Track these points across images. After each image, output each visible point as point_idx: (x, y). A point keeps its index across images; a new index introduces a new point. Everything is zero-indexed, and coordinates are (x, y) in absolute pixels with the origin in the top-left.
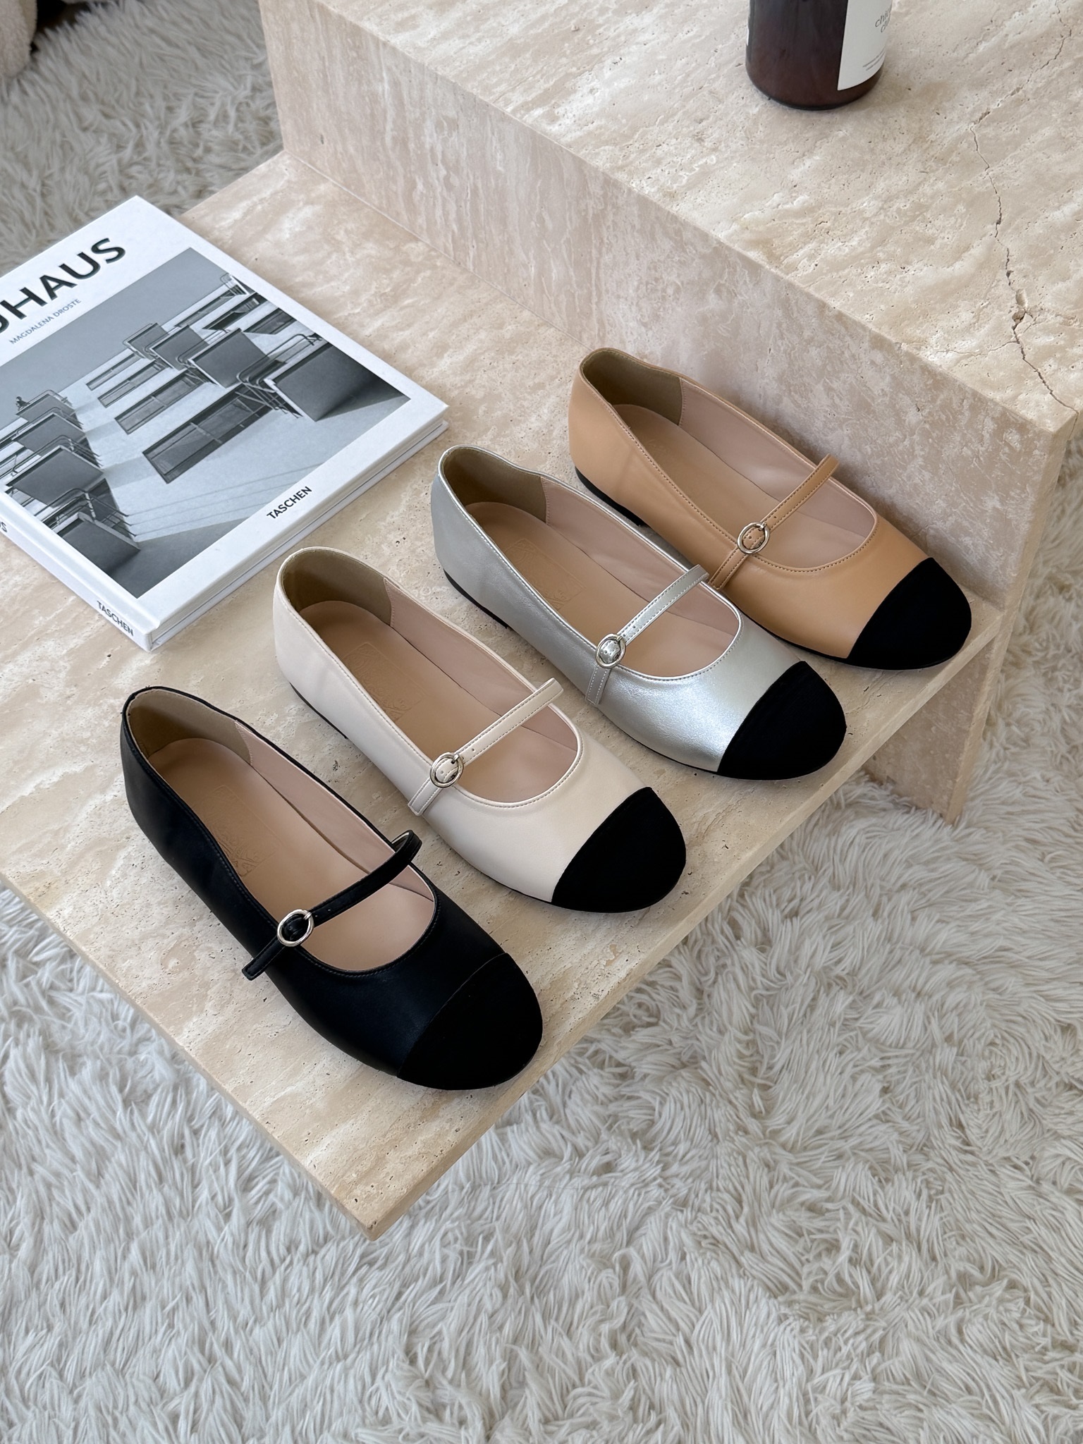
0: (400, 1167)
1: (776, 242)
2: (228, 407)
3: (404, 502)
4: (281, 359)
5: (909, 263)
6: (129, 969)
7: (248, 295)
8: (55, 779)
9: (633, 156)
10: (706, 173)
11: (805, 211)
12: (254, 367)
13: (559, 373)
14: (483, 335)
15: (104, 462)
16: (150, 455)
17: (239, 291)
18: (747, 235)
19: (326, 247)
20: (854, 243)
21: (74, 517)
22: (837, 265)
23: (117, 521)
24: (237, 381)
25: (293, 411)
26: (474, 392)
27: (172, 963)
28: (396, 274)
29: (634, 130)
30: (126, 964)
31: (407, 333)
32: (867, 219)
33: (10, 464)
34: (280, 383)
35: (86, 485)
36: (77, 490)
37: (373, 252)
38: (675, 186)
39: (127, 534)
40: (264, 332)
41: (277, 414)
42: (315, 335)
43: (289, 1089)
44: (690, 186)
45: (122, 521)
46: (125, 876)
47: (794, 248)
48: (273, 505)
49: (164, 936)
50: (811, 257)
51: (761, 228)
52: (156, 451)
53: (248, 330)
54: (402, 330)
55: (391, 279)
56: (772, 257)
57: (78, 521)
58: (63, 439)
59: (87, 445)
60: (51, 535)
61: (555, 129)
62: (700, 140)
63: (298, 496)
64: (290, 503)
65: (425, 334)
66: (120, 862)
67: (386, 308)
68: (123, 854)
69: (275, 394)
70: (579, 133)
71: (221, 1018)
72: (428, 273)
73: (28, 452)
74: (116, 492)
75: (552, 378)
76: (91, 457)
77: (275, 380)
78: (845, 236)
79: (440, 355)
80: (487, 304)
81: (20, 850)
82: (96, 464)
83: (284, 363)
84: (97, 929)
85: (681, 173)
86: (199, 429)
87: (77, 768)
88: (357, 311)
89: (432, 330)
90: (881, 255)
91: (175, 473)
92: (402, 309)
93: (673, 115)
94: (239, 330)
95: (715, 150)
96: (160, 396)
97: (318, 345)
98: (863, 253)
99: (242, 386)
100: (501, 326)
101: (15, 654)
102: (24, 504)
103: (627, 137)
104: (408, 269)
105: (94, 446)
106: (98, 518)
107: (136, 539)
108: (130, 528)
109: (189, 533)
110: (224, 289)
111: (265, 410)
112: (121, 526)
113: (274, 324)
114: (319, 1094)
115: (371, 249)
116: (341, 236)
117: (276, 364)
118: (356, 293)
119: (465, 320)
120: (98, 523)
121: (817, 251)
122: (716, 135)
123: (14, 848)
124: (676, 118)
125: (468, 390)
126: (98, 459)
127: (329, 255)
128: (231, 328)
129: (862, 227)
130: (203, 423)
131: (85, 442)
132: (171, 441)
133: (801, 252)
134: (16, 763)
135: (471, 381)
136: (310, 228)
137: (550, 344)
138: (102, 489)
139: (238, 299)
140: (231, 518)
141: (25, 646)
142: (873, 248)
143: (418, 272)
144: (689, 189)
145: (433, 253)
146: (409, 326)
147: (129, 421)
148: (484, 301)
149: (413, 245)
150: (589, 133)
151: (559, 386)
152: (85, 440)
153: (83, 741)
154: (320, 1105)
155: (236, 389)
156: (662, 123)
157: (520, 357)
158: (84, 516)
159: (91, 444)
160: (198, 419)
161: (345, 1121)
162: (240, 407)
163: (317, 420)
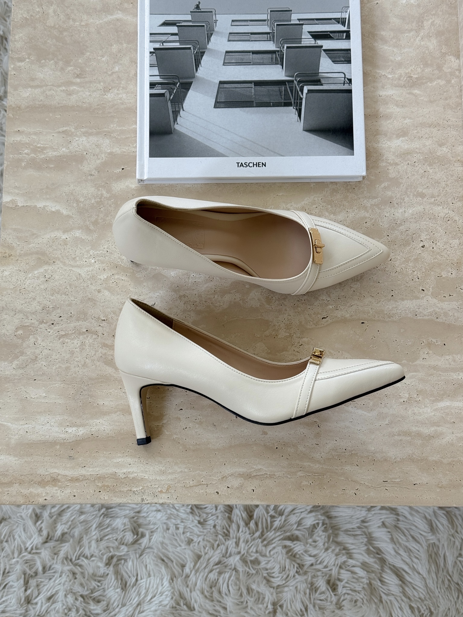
2: (276, 88)
4: (323, 81)
7: (345, 29)
12: (308, 75)
16: (222, 86)
17: (343, 24)
21: (163, 91)
23: (177, 109)
24: (292, 76)
25: (300, 115)
26: (391, 171)
27: (20, 332)
33: (164, 38)
34: (310, 94)
35: (182, 78)
36: (177, 77)
39: (175, 120)
42: (350, 80)
45: (179, 112)
48: (242, 160)
52: (226, 86)
53: (325, 50)
58: (195, 43)
59: (202, 56)
60: (147, 91)
63: (258, 165)
64: (251, 165)
69: (301, 99)
76: (198, 63)
77: (308, 90)
82: (197, 70)
83: (322, 85)
86: (252, 88)
91: (222, 105)
94: (322, 46)
96: (255, 55)
97: (346, 87)
106: (172, 101)
107: (177, 127)
108: (179, 118)
112: (176, 113)
113: (339, 57)
126: (200, 69)
128: (320, 42)
130: (259, 88)
132: (236, 85)
138: (186, 86)
139: (340, 27)
140: (221, 151)
143: (439, 78)
145: (457, 73)
147: (230, 58)
151: (431, 203)
152: (204, 53)
153: (78, 201)
154: (13, 441)
155: (289, 81)
158: (167, 95)
159: (204, 57)
160: (258, 83)
162: (281, 92)
163: (304, 130)
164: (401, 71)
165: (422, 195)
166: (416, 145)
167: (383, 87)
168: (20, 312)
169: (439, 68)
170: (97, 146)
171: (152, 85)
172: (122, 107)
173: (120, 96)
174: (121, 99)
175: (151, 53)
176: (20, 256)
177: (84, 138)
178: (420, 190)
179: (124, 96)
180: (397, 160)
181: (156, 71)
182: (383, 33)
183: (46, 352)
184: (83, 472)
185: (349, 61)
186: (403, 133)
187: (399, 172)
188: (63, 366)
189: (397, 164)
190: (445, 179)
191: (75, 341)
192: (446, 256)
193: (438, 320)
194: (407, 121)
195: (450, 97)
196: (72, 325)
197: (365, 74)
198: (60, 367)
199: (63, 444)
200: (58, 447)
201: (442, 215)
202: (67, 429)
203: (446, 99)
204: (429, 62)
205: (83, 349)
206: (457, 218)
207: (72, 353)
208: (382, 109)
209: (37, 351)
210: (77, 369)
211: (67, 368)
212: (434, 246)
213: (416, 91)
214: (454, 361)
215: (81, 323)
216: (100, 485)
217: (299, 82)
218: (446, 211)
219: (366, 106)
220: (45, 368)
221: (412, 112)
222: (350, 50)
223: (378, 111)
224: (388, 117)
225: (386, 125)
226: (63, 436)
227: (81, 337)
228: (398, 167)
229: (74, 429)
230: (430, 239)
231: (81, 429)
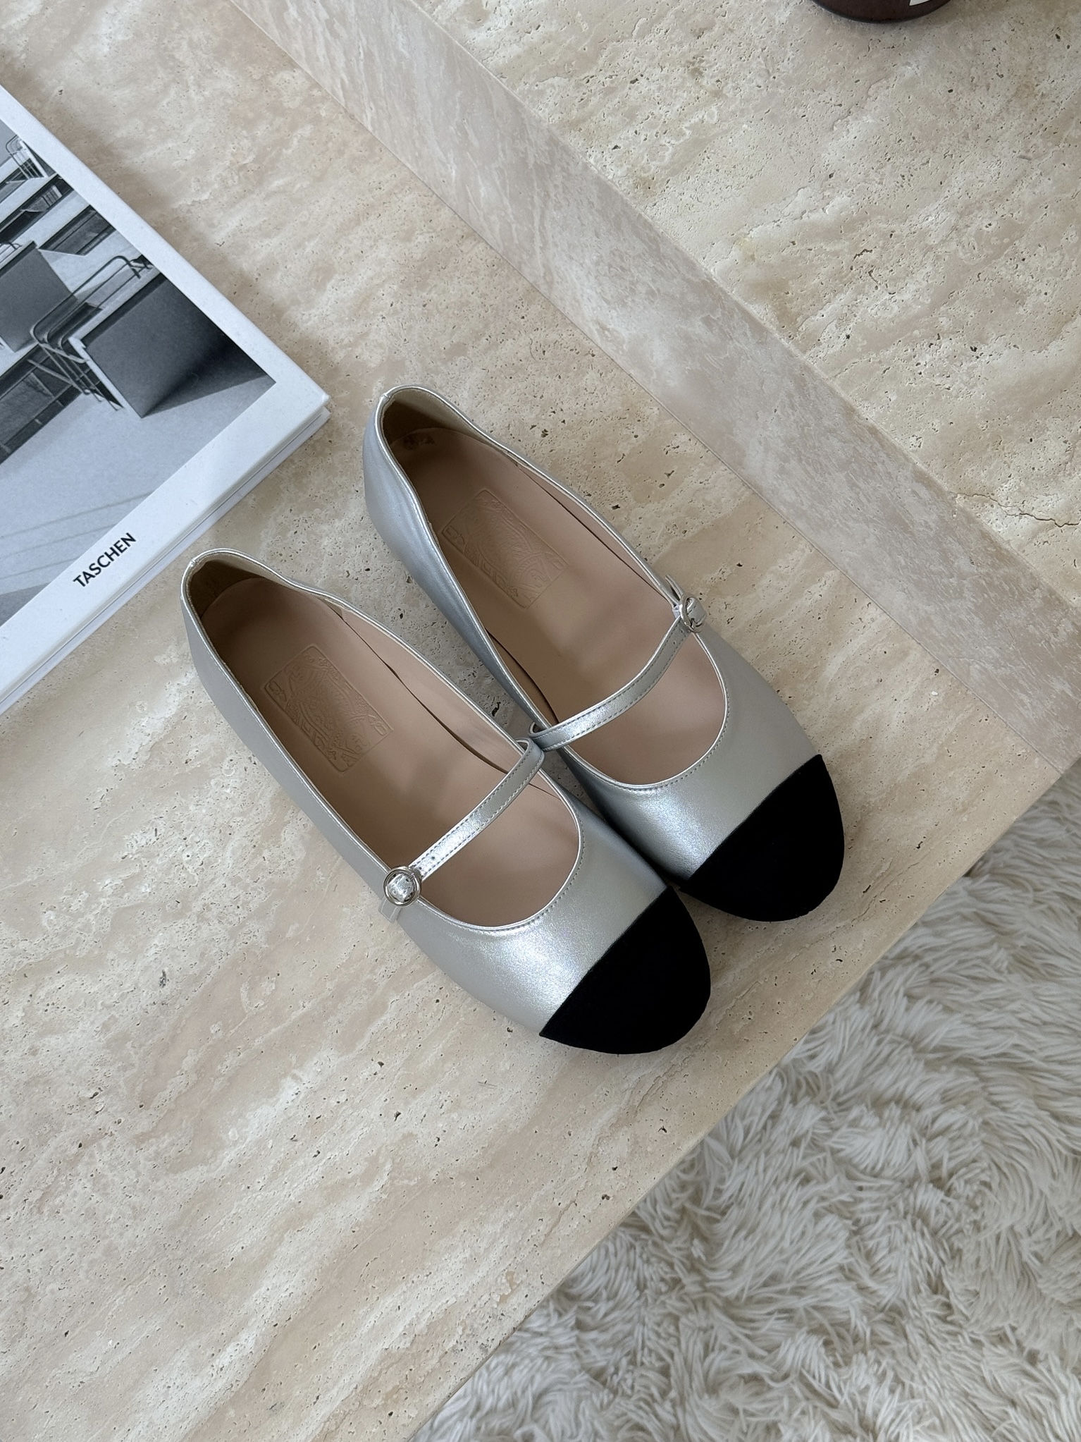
1: (793, 286)
4: (94, 302)
5: (983, 341)
7: (46, 178)
9: (594, 100)
10: (700, 143)
11: (844, 228)
12: (54, 316)
13: (486, 326)
14: (382, 251)
17: (34, 172)
18: (752, 272)
19: (161, 73)
20: (907, 296)
22: (879, 340)
24: (30, 341)
25: (110, 397)
26: (366, 356)
28: (261, 130)
29: (599, 45)
31: (275, 241)
32: (930, 248)
34: (93, 345)
37: (229, 87)
38: (653, 164)
40: (68, 250)
41: (87, 401)
42: (142, 259)
44: (677, 168)
47: (818, 300)
48: (80, 566)
50: (842, 320)
51: (773, 259)
53: (45, 246)
54: (268, 236)
55: (254, 138)
56: (787, 319)
61: (479, 37)
62: (697, 73)
63: (117, 550)
64: (105, 560)
65: (300, 245)
67: (246, 193)
69: (84, 366)
70: (516, 49)
72: (307, 130)
75: (478, 336)
77: (83, 340)
78: (895, 279)
79: (320, 286)
80: (390, 194)
83: (98, 310)
85: (664, 140)
88: (205, 196)
89: (311, 237)
90: (944, 322)
92: (268, 196)
93: (661, 17)
94: (33, 244)
95: (717, 94)
97: (146, 277)
98: (917, 317)
99: (38, 349)
100: (408, 238)
103: (588, 60)
104: (279, 121)
110: (11, 167)
111: (68, 397)
113: (83, 236)
115: (226, 80)
116: (183, 54)
117: (86, 311)
118: (203, 163)
119: (358, 223)
121: (852, 307)
122: (721, 65)
124: (664, 24)
125: (358, 351)
127: (166, 87)
128: (22, 240)
129: (923, 265)
133: (829, 309)
135: (364, 335)
136: (138, 35)
137: (477, 272)
139: (32, 186)
140: (25, 584)
142: (934, 307)
143: (293, 127)
144: (674, 173)
145: (316, 92)
146: (278, 228)
148: (386, 188)
149: (286, 75)
150: (532, 50)
151: (486, 351)
155: (31, 355)
156: (642, 35)
157: (433, 295)
162: (35, 386)
163: (143, 416)
164: (216, 171)
165: (459, 349)
166: (363, 274)
167: (212, 226)
169: (277, 109)
178: (447, 344)
180: (359, 328)
182: (120, 133)
183: (36, 1262)
184: (323, 1411)
185: (107, 229)
186: (322, 273)
187: (381, 346)
188: (98, 1254)
190: (471, 288)
191: (77, 1187)
192: (597, 415)
194: (310, 246)
195: (345, 144)
196: (41, 1162)
197: (161, 228)
198: (92, 1262)
199: (237, 1397)
200: (232, 1413)
201: (524, 352)
202: (218, 1363)
203: (341, 153)
204: (251, 115)
205: (105, 1186)
206: (554, 336)
207: (90, 1214)
208: (246, 264)
209: (19, 1276)
210: (129, 1234)
211: (109, 1251)
212: (561, 416)
213: (277, 183)
214: (782, 577)
215: (53, 1143)
216: (378, 1401)
217: (52, 340)
218: (524, 340)
219: (215, 281)
220: (65, 1293)
221: (304, 224)
222: (90, 208)
223: (241, 274)
224: (270, 268)
225: (278, 287)
226: (220, 1384)
227: (80, 1167)
228: (371, 337)
229: (230, 1349)
231: (243, 1336)
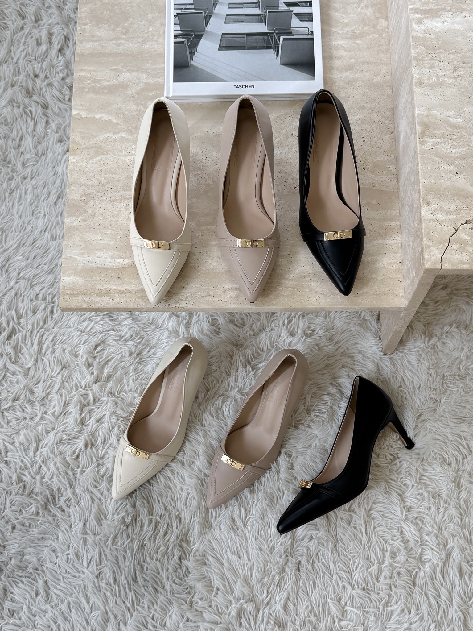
0: (80, 300)
2: (261, 37)
3: (280, 114)
4: (293, 33)
6: (73, 190)
8: (107, 119)
12: (283, 29)
13: (374, 108)
14: (367, 74)
15: (209, 28)
16: (224, 36)
20: (454, 151)
21: (183, 40)
23: (193, 51)
24: (273, 30)
25: (277, 55)
26: (342, 93)
27: (84, 198)
28: (366, 28)
29: (440, 48)
30: (74, 188)
31: (346, 53)
33: (184, 7)
34: (285, 41)
35: (196, 32)
36: (193, 31)
37: (368, 14)
39: (191, 58)
40: (298, 18)
41: (272, 52)
42: (312, 33)
43: (76, 257)
45: (194, 53)
46: (96, 163)
47: (433, 136)
48: (238, 84)
49: (89, 189)
50: (434, 144)
52: (226, 36)
53: (295, 14)
54: (345, 51)
55: (363, 29)
56: (423, 134)
57: (183, 42)
58: (205, 10)
59: (210, 18)
60: (172, 40)
61: (415, 27)
62: (455, 70)
63: (249, 87)
64: (244, 87)
65: (350, 58)
66: (98, 158)
67: (350, 38)
68: (102, 156)
69: (279, 44)
70: (421, 35)
71: (80, 224)
72: (376, 36)
73: (193, 7)
74: (202, 41)
75: (370, 109)
76: (207, 22)
77: (284, 39)
78: (455, 146)
79: (346, 70)
80: (381, 63)
81: (80, 132)
82: (206, 26)
83: (293, 35)
84: (76, 172)
86: (245, 38)
87: (115, 121)
88: (340, 32)
90: (456, 163)
91: (224, 48)
92: (354, 43)
93: (459, 53)
94: (292, 11)
95: (455, 78)
96: (246, 17)
97: (310, 36)
98: (451, 157)
99: (273, 33)
100: (376, 76)
101: (133, 71)
102: (175, 24)
103: (434, 49)
104: (372, 29)
105: (212, 20)
106: (189, 46)
107: (192, 63)
108: (194, 57)
109: (208, 73)
111: (269, 48)
112: (192, 54)
113: (305, 18)
114: (82, 265)
115: (369, 12)
117: (290, 33)
118: (347, 25)
119: (368, 64)
120: (187, 48)
121: (439, 143)
123: (80, 130)
126: (209, 26)
127: (355, 3)
128: (291, 9)
129: (464, 148)
130: (249, 38)
131: (210, 16)
132: (234, 36)
134: (103, 105)
137: (384, 95)
138: (199, 37)
140: (224, 78)
141: (137, 71)
143: (374, 33)
145: (386, 30)
146: (349, 51)
147: (230, 19)
148: (382, 61)
149: (383, 21)
151: (369, 113)
152: (211, 16)
153: (124, 114)
154: (79, 268)
155: (270, 33)
157: (369, 92)
158: (186, 42)
159: (211, 18)
160: (248, 35)
161: (80, 277)
162: (264, 40)
163: (280, 64)
164: (348, 29)
165: (363, 108)
166: (358, 76)
167: (335, 39)
168: (84, 185)
169: (374, 26)
170: (138, 78)
171: (176, 36)
172: (155, 53)
173: (153, 46)
174: (153, 48)
175: (175, 16)
176: (84, 149)
177: (128, 74)
178: (362, 105)
179: (156, 46)
180: (346, 86)
181: (178, 28)
183: (102, 211)
184: (128, 287)
185: (311, 20)
186: (349, 68)
187: (347, 93)
188: (114, 220)
189: (345, 88)
190: (379, 97)
191: (122, 204)
192: (380, 147)
193: (374, 188)
194: (353, 60)
195: (382, 45)
196: (120, 193)
197: (323, 31)
198: (111, 220)
199: (114, 269)
200: (110, 271)
201: (377, 120)
202: (116, 260)
203: (379, 46)
204: (367, 23)
205: (127, 209)
206: (387, 122)
207: (120, 211)
208: (335, 53)
209: (96, 210)
210: (123, 222)
211: (116, 221)
212: (371, 140)
213: (359, 42)
214: (386, 214)
215: (126, 192)
216: (139, 295)
217: (277, 34)
218: (380, 118)
219: (324, 51)
220: (101, 221)
221: (356, 55)
222: (312, 13)
223: (332, 54)
224: (339, 58)
225: (337, 63)
226: (113, 264)
227: (126, 201)
228: (347, 90)
229: (121, 260)
230: (368, 136)
231: (126, 260)
